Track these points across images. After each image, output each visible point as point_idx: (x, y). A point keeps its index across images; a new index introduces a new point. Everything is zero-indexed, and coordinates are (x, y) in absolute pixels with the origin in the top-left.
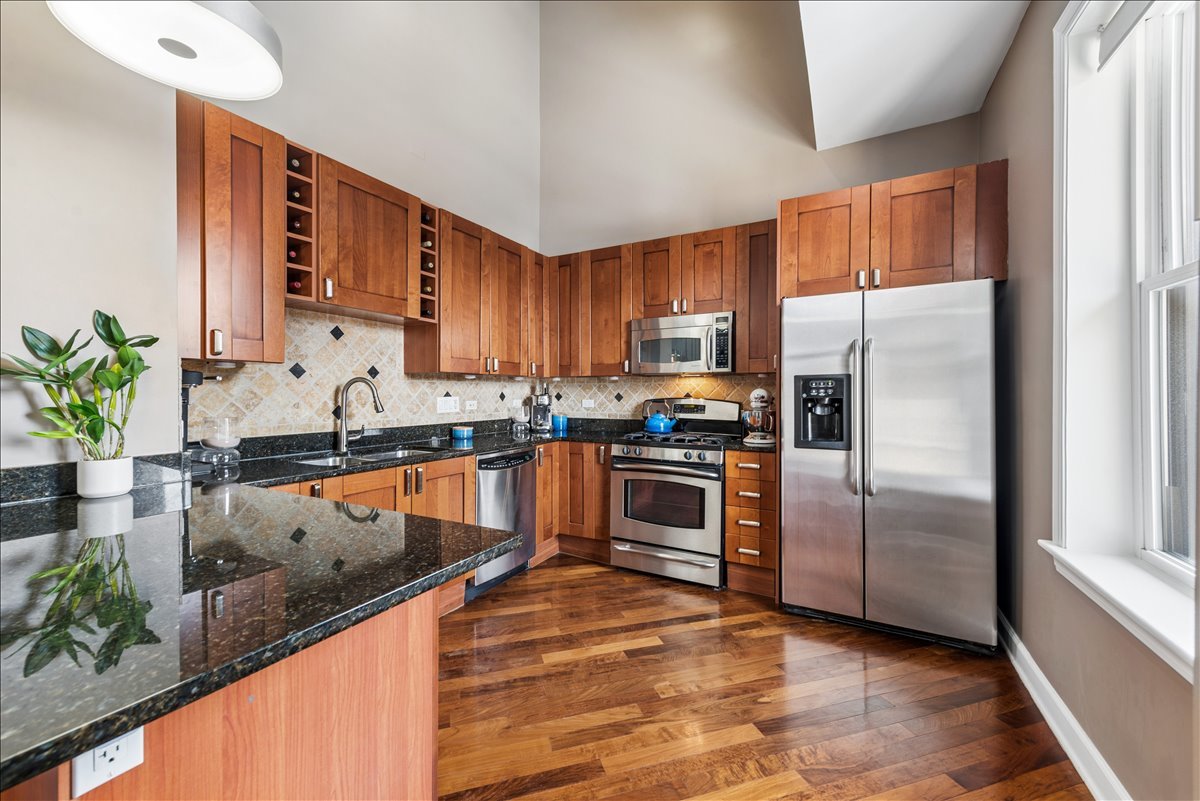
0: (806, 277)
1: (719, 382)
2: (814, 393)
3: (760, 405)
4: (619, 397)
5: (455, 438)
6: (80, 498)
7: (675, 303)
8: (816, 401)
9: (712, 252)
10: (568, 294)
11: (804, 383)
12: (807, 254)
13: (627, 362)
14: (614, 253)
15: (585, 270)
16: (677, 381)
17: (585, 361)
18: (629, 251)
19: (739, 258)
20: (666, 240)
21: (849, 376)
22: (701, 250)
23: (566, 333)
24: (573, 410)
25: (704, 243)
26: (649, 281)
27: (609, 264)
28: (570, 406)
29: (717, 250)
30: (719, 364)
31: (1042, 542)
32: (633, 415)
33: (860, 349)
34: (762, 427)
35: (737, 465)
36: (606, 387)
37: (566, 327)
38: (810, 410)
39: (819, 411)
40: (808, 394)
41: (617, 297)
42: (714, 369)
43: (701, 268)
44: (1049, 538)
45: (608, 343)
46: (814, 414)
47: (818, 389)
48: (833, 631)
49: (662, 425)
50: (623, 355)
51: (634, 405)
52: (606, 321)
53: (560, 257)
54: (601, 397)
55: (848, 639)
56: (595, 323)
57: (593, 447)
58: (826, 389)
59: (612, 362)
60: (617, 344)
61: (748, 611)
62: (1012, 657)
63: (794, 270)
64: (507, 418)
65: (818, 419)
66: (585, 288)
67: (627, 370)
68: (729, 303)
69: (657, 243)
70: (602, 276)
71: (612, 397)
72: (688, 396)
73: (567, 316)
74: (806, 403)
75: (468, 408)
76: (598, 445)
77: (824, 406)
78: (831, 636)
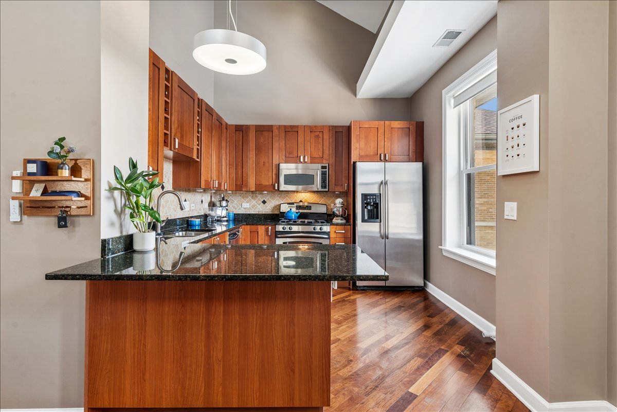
0: (362, 154)
1: (316, 195)
2: (369, 200)
3: (340, 205)
4: (264, 202)
5: (190, 225)
6: (134, 251)
7: (302, 157)
8: (368, 204)
9: (318, 135)
10: (241, 146)
11: (365, 196)
12: (362, 144)
13: (276, 184)
14: (268, 129)
15: (252, 135)
16: (295, 194)
17: (252, 183)
18: (277, 128)
19: (331, 140)
20: (297, 127)
21: (380, 194)
22: (313, 134)
23: (240, 167)
24: (236, 209)
25: (314, 130)
26: (288, 145)
27: (266, 134)
28: (234, 207)
29: (321, 135)
30: (322, 187)
31: (440, 247)
32: (272, 211)
33: (384, 183)
34: (342, 215)
35: (335, 232)
36: (256, 196)
37: (240, 164)
38: (366, 207)
39: (369, 208)
40: (367, 201)
41: (270, 151)
42: (320, 189)
43: (313, 142)
44: (442, 246)
45: (265, 174)
46: (368, 209)
47: (370, 199)
48: (375, 293)
49: (293, 215)
50: (274, 180)
51: (273, 206)
52: (264, 162)
53: (236, 126)
54: (254, 202)
55: (382, 294)
56: (257, 164)
57: (263, 227)
58: (373, 199)
59: (268, 184)
60: (270, 174)
61: (343, 292)
62: (427, 289)
63: (358, 150)
64: (203, 214)
65: (369, 211)
66: (252, 144)
67: (276, 188)
68: (326, 160)
69: (292, 127)
70: (262, 139)
71: (260, 202)
72: (301, 201)
73: (241, 158)
74: (365, 204)
75: (192, 208)
76: (267, 226)
77: (371, 206)
78: (377, 294)
